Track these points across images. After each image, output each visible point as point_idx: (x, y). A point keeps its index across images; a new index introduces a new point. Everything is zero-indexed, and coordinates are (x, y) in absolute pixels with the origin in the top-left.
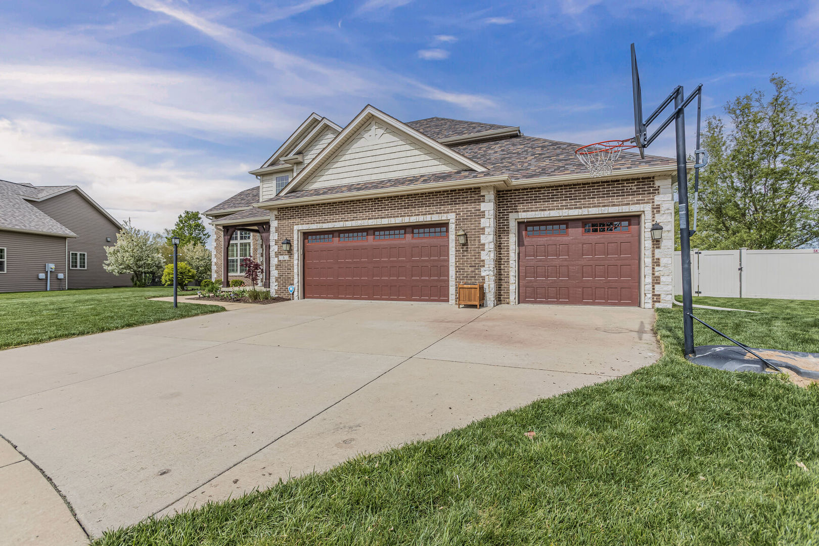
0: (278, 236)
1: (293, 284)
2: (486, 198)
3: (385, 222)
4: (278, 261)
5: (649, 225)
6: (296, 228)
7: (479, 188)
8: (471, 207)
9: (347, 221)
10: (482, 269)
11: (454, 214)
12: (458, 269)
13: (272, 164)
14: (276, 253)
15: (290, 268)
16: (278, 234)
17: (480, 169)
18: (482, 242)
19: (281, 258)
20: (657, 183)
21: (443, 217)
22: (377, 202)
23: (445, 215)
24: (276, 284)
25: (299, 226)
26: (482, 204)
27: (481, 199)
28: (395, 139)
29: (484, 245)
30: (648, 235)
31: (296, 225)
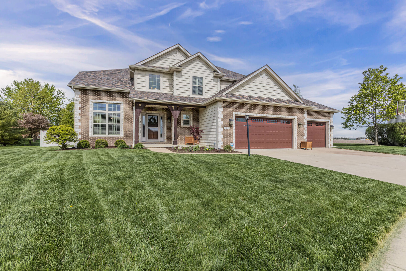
0: (223, 116)
1: (232, 142)
2: (305, 112)
3: (275, 116)
4: (224, 130)
5: (329, 125)
6: (234, 113)
7: (303, 109)
8: (301, 115)
9: (260, 113)
10: (304, 136)
11: (296, 117)
12: (298, 136)
13: (143, 65)
14: (222, 125)
15: (231, 134)
16: (223, 115)
17: (302, 102)
18: (304, 127)
19: (225, 128)
20: (331, 114)
21: (293, 117)
22: (272, 108)
23: (294, 116)
24: (222, 142)
25: (236, 113)
26: (304, 114)
27: (303, 113)
28: (272, 82)
29: (304, 128)
30: (329, 128)
31: (234, 112)
